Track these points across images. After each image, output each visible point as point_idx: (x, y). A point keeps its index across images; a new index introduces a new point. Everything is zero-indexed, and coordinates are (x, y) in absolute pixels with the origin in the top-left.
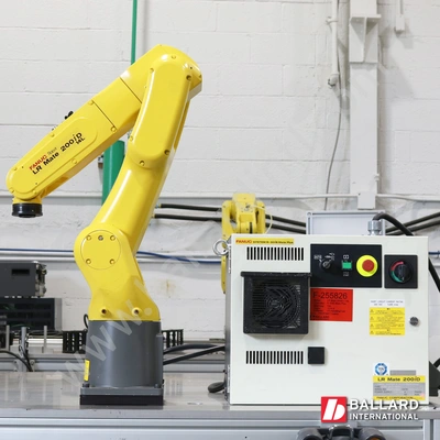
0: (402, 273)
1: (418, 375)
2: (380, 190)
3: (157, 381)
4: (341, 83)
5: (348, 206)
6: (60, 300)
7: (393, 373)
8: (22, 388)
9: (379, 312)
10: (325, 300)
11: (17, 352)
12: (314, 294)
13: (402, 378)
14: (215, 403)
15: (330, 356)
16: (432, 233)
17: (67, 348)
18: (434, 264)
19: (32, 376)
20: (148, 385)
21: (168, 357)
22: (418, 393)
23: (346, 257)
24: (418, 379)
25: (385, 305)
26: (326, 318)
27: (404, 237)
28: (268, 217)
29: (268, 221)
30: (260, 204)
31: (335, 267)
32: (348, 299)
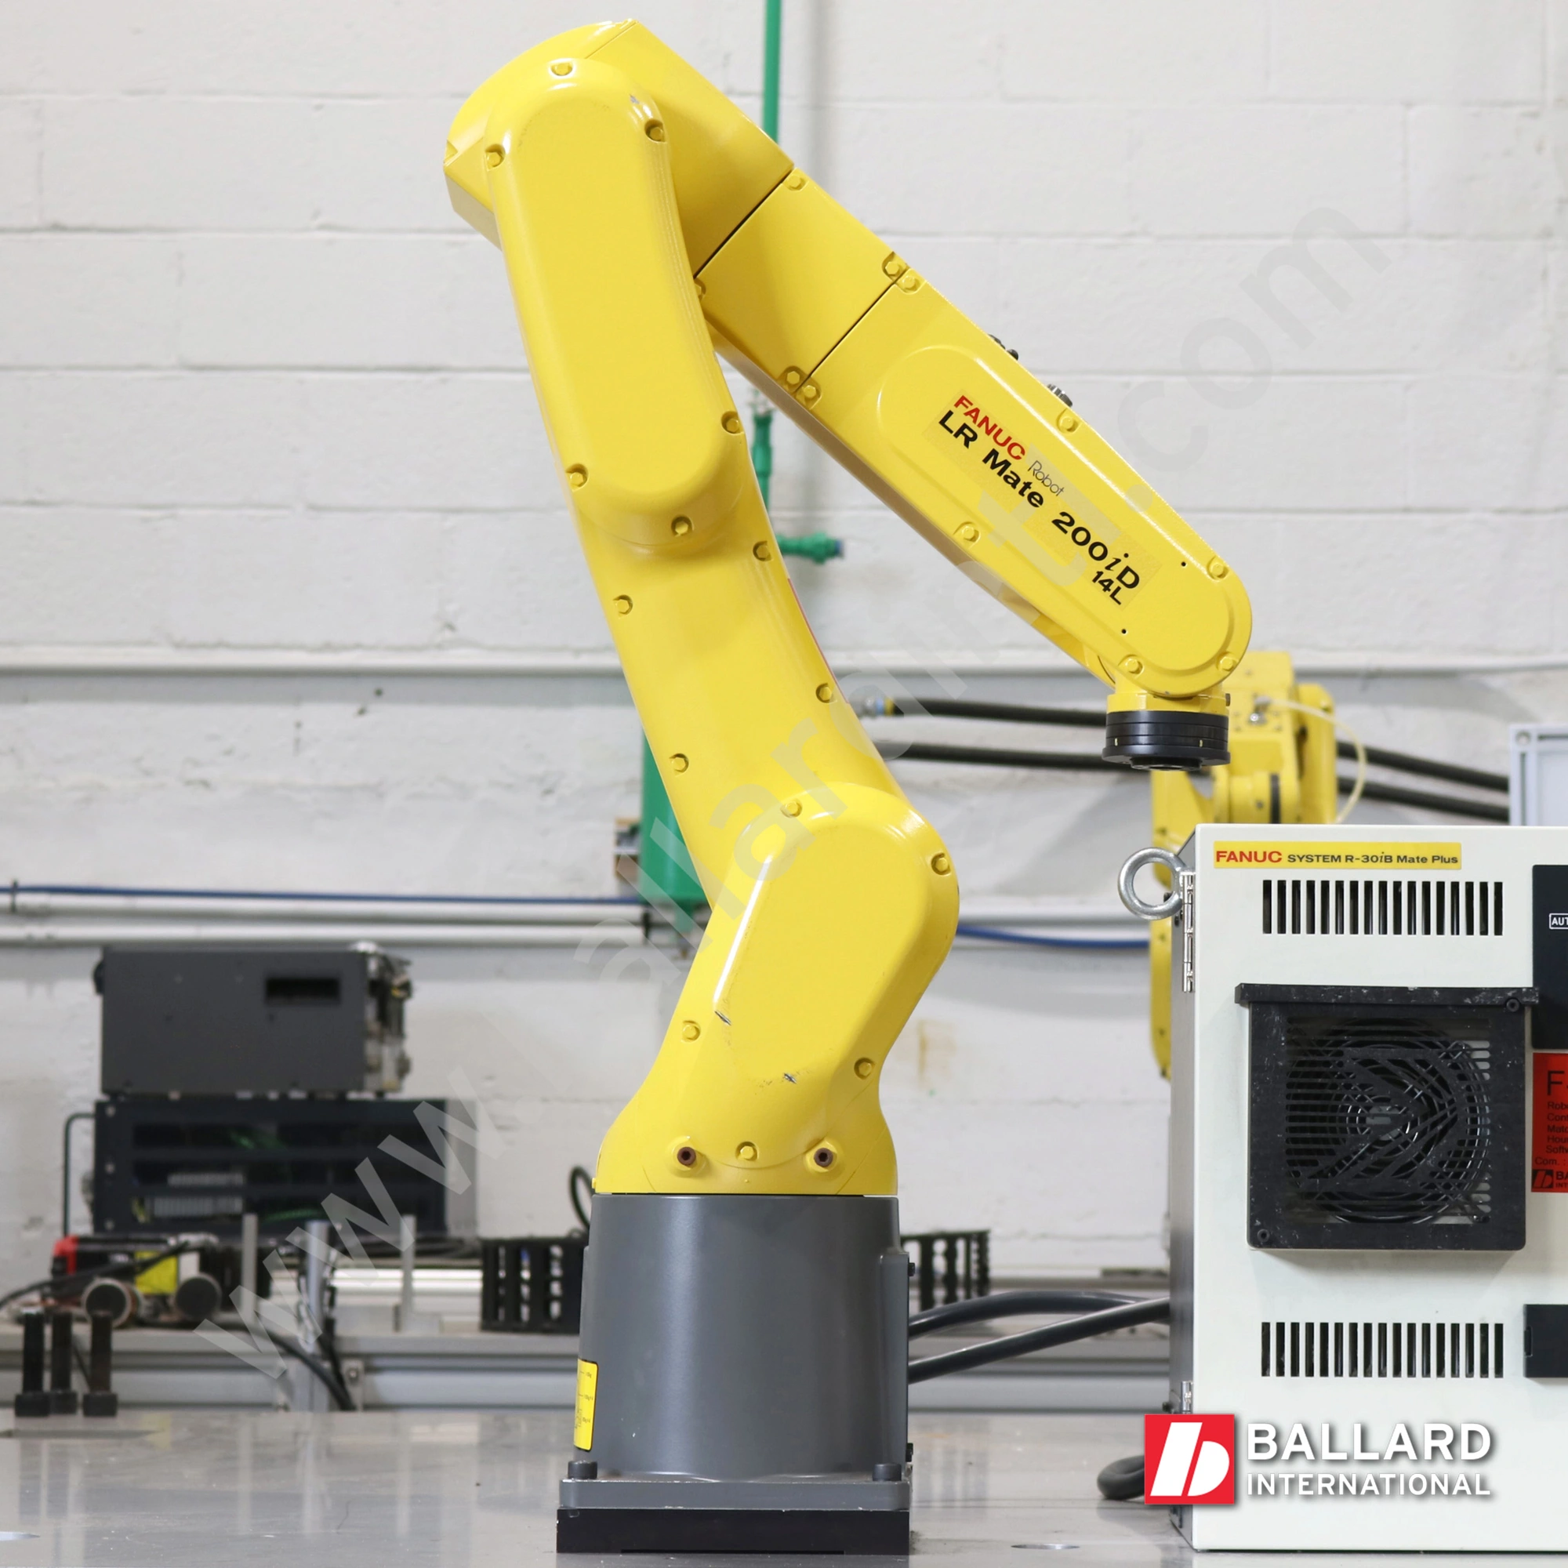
3: (880, 1449)
8: (311, 1480)
12: (1548, 1078)
17: (498, 1310)
19: (353, 1428)
20: (844, 1468)
28: (1346, 751)
29: (1347, 768)
30: (1314, 695)
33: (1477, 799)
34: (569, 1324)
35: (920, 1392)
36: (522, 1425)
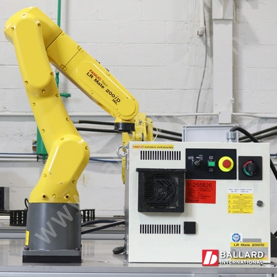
0: (251, 169)
1: (263, 242)
2: (235, 110)
3: (76, 245)
4: (206, 35)
5: (212, 122)
6: (8, 188)
7: (245, 240)
9: (235, 197)
10: (196, 189)
12: (188, 184)
13: (251, 244)
14: (117, 261)
15: (199, 228)
16: (272, 141)
17: (13, 222)
18: (274, 163)
20: (70, 249)
21: (85, 229)
23: (211, 158)
24: (263, 245)
25: (239, 192)
26: (197, 201)
27: (252, 143)
28: (155, 129)
29: (155, 132)
30: (149, 120)
31: (203, 165)
32: (212, 188)
33: (176, 137)
34: (24, 225)
36: (17, 241)
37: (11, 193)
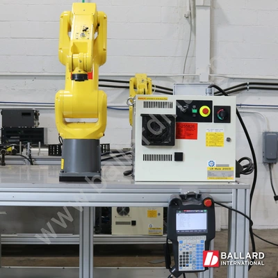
0: (223, 115)
1: (230, 167)
2: (211, 73)
3: (97, 169)
4: (191, 17)
5: (195, 82)
6: (47, 129)
7: (217, 165)
8: (28, 173)
9: (211, 135)
10: (183, 129)
11: (25, 155)
12: (178, 125)
13: (222, 168)
14: (127, 180)
15: (185, 157)
16: (238, 95)
17: (50, 153)
18: (239, 111)
19: (33, 167)
20: (93, 172)
21: (103, 158)
22: (230, 176)
23: (194, 107)
24: (230, 169)
25: (214, 132)
26: (184, 138)
27: (223, 96)
28: (153, 86)
29: (153, 88)
30: (149, 79)
31: (189, 112)
32: (195, 128)
33: (169, 91)
34: (60, 155)
35: (102, 163)
36: (54, 167)
37: (49, 132)
